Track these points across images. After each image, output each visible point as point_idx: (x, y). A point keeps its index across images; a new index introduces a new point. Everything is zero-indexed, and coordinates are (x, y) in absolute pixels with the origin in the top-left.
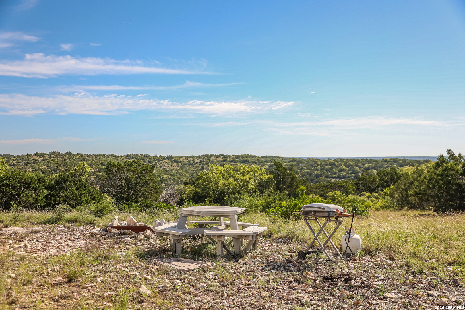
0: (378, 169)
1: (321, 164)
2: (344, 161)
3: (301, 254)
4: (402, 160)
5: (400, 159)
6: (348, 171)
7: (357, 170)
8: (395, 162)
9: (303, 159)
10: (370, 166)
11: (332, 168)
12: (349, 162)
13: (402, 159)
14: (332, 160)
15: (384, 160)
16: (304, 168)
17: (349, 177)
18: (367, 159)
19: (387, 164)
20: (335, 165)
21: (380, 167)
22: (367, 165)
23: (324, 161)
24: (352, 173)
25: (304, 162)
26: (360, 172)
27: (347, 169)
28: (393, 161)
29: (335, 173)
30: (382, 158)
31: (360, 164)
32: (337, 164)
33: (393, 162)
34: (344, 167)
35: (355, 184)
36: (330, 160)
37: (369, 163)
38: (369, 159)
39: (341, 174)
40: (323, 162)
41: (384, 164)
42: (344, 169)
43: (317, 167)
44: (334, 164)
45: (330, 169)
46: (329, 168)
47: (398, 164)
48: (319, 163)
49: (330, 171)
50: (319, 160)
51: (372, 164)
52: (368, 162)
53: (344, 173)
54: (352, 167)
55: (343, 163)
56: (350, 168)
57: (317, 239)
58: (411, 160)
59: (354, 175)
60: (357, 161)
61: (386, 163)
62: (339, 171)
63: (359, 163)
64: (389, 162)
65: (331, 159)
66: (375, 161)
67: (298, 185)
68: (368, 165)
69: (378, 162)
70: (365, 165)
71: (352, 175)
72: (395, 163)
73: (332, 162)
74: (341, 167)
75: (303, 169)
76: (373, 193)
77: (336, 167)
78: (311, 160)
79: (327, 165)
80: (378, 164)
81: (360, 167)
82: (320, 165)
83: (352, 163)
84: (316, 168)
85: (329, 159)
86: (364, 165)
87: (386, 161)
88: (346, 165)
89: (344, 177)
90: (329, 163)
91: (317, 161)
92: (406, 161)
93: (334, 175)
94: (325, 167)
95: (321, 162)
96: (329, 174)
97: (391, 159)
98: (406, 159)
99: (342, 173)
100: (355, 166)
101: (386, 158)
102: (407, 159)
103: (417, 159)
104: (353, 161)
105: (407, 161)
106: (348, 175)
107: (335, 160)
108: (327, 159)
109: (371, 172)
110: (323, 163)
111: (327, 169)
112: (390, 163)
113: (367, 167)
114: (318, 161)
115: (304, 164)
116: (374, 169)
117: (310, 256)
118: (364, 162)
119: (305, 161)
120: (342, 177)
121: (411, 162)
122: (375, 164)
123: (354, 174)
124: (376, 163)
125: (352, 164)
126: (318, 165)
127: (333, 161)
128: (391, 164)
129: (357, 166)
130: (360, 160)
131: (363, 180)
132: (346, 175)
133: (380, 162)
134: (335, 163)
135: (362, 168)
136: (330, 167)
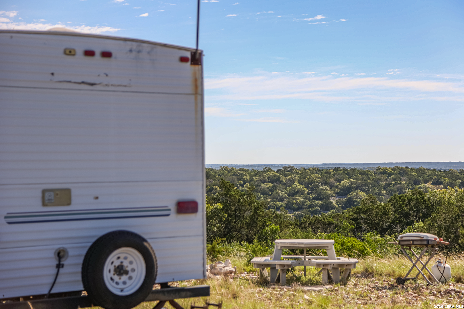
0: (369, 190)
1: (251, 180)
2: (298, 173)
3: (399, 281)
4: (417, 170)
5: (412, 169)
6: (308, 194)
7: (325, 193)
8: (403, 176)
9: (212, 170)
10: (352, 183)
11: (274, 187)
12: (309, 175)
13: (417, 167)
14: (272, 171)
15: (381, 171)
16: (216, 189)
17: (310, 206)
18: (345, 170)
19: (386, 180)
20: (281, 182)
21: (373, 186)
22: (345, 182)
23: (255, 173)
24: (315, 199)
25: (215, 176)
26: (332, 196)
27: (306, 189)
28: (400, 173)
29: (282, 200)
30: (377, 166)
31: (332, 180)
32: (283, 179)
33: (399, 176)
34: (300, 186)
35: (353, 220)
36: (269, 171)
37: (350, 178)
38: (348, 167)
39: (295, 201)
40: (256, 176)
41: (380, 180)
42: (299, 190)
43: (242, 185)
44: (278, 180)
45: (271, 191)
46: (268, 188)
47: (410, 179)
48: (247, 178)
49: (270, 195)
50: (247, 171)
51: (357, 179)
52: (347, 174)
53: (300, 199)
54: (317, 187)
55: (297, 178)
56: (311, 188)
57: (415, 266)
58: (435, 170)
59: (320, 202)
60: (325, 173)
61: (384, 177)
62: (289, 195)
63: (330, 178)
64: (390, 175)
65: (272, 168)
66: (362, 173)
67: (265, 222)
68: (348, 181)
69: (368, 175)
70: (343, 182)
71: (317, 202)
72: (403, 178)
73: (275, 176)
74: (293, 186)
75: (214, 191)
76: (386, 236)
77: (283, 187)
78: (229, 172)
79: (264, 182)
80: (369, 179)
81: (332, 186)
82: (249, 182)
83: (315, 177)
84: (241, 188)
85: (267, 169)
86: (339, 181)
87: (384, 172)
88: (304, 181)
89: (300, 208)
90: (269, 178)
91: (241, 172)
92: (424, 173)
93: (279, 204)
94: (260, 186)
95: (250, 176)
96: (269, 200)
97: (394, 169)
98: (425, 167)
99: (296, 199)
100: (322, 184)
101: (384, 167)
102: (428, 169)
103: (447, 168)
104: (316, 173)
105: (428, 173)
106: (309, 203)
107: (279, 171)
108: (262, 169)
109: (355, 196)
110: (256, 178)
111: (264, 190)
112: (393, 176)
113: (347, 185)
114: (245, 173)
115: (214, 180)
116: (362, 190)
117: (408, 282)
118: (340, 174)
119: (215, 173)
120: (296, 207)
121: (435, 175)
122: (363, 179)
123: (321, 199)
124: (364, 176)
125: (315, 179)
126: (245, 182)
127: (277, 174)
128: (395, 180)
129: (326, 183)
130: (332, 171)
131: (365, 212)
132: (303, 202)
133: (371, 175)
134: (280, 178)
135: (337, 187)
136: (270, 185)
